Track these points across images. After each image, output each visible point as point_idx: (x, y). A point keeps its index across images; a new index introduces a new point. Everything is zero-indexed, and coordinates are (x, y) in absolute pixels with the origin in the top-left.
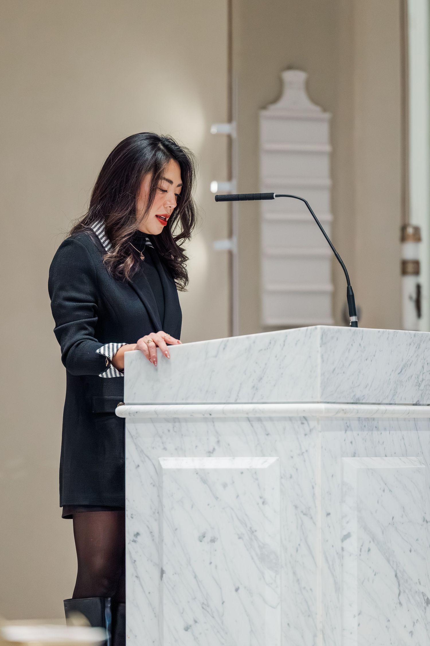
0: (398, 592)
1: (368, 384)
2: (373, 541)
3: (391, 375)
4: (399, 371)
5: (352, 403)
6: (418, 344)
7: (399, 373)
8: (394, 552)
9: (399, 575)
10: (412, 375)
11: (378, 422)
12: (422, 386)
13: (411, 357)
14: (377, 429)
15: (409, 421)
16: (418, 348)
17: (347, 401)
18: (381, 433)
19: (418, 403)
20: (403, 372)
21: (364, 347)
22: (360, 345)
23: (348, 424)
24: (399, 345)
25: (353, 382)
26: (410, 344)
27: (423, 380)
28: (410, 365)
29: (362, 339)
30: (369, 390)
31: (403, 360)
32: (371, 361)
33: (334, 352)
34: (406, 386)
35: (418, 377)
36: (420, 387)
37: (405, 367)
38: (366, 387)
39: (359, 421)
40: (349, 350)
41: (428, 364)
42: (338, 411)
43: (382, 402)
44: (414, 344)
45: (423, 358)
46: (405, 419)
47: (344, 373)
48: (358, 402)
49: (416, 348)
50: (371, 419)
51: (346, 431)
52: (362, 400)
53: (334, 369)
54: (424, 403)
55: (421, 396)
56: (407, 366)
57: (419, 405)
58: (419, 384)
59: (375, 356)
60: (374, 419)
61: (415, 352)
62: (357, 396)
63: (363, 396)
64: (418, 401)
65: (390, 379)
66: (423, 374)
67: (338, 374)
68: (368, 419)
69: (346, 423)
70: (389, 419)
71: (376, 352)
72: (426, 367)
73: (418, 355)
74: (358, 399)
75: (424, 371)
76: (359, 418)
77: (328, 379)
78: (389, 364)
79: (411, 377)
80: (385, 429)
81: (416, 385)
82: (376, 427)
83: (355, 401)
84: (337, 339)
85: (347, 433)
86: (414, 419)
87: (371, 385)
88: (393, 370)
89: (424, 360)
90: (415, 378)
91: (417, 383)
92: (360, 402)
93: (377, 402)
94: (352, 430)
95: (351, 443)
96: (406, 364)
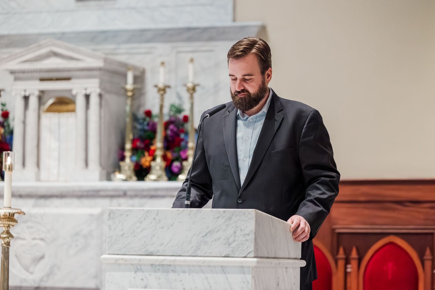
1: (163, 243)
3: (192, 237)
4: (204, 234)
6: (228, 217)
7: (203, 237)
11: (175, 268)
12: (234, 245)
13: (219, 226)
14: (174, 272)
15: (215, 267)
16: (229, 220)
17: (137, 254)
18: (179, 275)
19: (227, 256)
20: (208, 235)
21: (159, 220)
22: (154, 219)
23: (139, 268)
24: (203, 218)
25: (145, 242)
26: (218, 218)
27: (234, 241)
28: (218, 231)
29: (157, 215)
30: (165, 247)
31: (208, 228)
32: (168, 229)
33: (123, 224)
34: (211, 245)
35: (227, 239)
36: (230, 245)
37: (211, 232)
38: (161, 245)
39: (152, 266)
40: (141, 223)
41: (241, 230)
42: (117, 260)
43: (180, 255)
44: (224, 217)
45: (236, 226)
46: (209, 266)
47: (134, 236)
48: (151, 254)
49: (226, 220)
50: (167, 265)
51: (136, 272)
52: (156, 253)
53: (123, 234)
54: (236, 256)
55: (232, 251)
56: (214, 231)
57: (228, 257)
58: (230, 243)
59: (172, 225)
60: (170, 265)
61: (225, 222)
62: (150, 251)
63: (158, 251)
64: (228, 254)
65: (191, 240)
66: (235, 237)
67: (127, 237)
68: (163, 265)
69: (137, 267)
70: (189, 266)
71: (174, 223)
72: (238, 233)
73: (228, 225)
74: (152, 252)
75: (236, 235)
76: (152, 264)
77: (115, 240)
78: (190, 231)
79: (219, 239)
80: (184, 272)
81: (225, 244)
82: (172, 271)
83: (147, 253)
84: (127, 215)
85: (138, 273)
86: (222, 266)
87: (168, 244)
88: (195, 235)
89: (237, 227)
90: (224, 239)
91: (226, 243)
92: (154, 254)
93: (174, 255)
94: (143, 271)
95: (142, 279)
96: (212, 230)
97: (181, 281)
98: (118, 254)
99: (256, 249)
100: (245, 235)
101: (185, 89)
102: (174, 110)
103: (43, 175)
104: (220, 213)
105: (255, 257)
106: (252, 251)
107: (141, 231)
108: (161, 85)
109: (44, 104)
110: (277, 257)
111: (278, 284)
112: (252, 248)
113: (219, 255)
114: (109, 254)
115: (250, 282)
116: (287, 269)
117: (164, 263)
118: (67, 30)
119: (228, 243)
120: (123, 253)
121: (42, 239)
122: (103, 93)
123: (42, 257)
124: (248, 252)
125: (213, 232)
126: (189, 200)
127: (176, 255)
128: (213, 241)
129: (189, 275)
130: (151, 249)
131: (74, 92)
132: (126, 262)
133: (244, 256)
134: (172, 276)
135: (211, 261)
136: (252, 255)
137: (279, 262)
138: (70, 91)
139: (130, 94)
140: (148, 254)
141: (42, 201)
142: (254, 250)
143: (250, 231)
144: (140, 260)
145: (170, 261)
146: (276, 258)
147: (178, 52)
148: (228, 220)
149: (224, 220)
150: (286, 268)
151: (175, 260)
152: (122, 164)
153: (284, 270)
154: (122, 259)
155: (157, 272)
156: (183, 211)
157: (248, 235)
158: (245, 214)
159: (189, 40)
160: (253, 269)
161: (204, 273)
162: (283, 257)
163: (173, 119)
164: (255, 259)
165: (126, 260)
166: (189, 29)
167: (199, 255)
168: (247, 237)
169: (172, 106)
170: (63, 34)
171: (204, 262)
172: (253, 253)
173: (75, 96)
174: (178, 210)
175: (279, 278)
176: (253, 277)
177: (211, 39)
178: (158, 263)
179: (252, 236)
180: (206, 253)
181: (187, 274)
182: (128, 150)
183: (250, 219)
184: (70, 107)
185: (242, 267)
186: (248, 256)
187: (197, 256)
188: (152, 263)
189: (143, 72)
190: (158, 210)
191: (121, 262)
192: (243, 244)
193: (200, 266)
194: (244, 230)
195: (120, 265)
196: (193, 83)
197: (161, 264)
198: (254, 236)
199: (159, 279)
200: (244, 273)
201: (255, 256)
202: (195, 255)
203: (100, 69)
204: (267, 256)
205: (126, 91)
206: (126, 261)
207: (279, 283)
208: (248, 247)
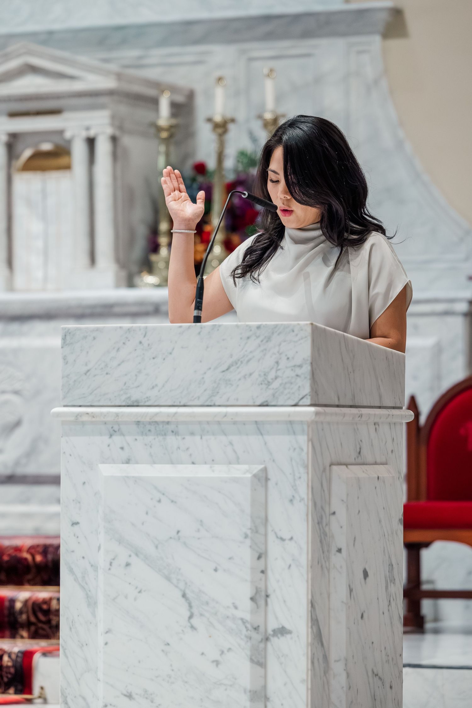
0: (188, 614)
1: (156, 385)
2: (137, 555)
3: (205, 373)
4: (225, 367)
5: (128, 406)
6: (265, 337)
7: (224, 371)
8: (180, 569)
9: (189, 595)
10: (253, 373)
11: (177, 426)
12: (276, 384)
13: (251, 352)
14: (175, 434)
15: (244, 424)
16: (267, 341)
17: (113, 404)
18: (184, 438)
19: (265, 404)
20: (231, 369)
21: (149, 345)
22: (141, 343)
23: (116, 428)
24: (223, 340)
25: (125, 384)
26: (248, 338)
27: (276, 378)
28: (248, 361)
29: (145, 336)
30: (159, 391)
31: (231, 356)
32: (164, 359)
33: (88, 352)
34: (238, 386)
35: (265, 375)
36: (269, 385)
37: (237, 364)
38: (153, 388)
39: (138, 425)
40: (118, 350)
41: (288, 358)
42: (78, 415)
43: (185, 404)
44: (258, 337)
45: (278, 352)
46: (235, 423)
47: (107, 374)
48: (135, 404)
49: (262, 341)
50: (163, 422)
51: (111, 436)
52: (145, 402)
53: (88, 371)
54: (279, 403)
55: (274, 395)
56: (242, 362)
57: (267, 406)
58: (269, 382)
59: (171, 353)
60: (168, 423)
61: (260, 346)
62: (133, 398)
63: (147, 398)
64: (267, 401)
65: (203, 378)
66: (277, 370)
67: (95, 376)
68: (156, 423)
69: (112, 428)
70: (200, 423)
71: (173, 349)
72: (283, 363)
73: (265, 349)
74: (137, 401)
75: (279, 367)
76: (138, 422)
77: (75, 381)
78: (201, 361)
79: (251, 374)
80: (192, 434)
81: (261, 384)
82: (173, 432)
83: (130, 403)
84: (94, 338)
85: (114, 438)
86: (256, 422)
87: (163, 386)
88: (210, 368)
89: (281, 354)
90: (260, 375)
91: (264, 381)
92: (140, 404)
93: (175, 404)
94: (123, 434)
95: (122, 448)
96: (239, 360)
97: (188, 449)
98: (80, 406)
99: (315, 391)
100: (295, 366)
101: (259, 123)
102: (245, 160)
103: (19, 280)
104: (251, 330)
105: (312, 405)
106: (306, 395)
107: (119, 365)
108: (218, 118)
109: (18, 157)
110: (357, 404)
111: (360, 453)
112: (307, 389)
113: (251, 403)
114: (65, 406)
115: (305, 449)
116: (377, 426)
117: (157, 419)
118: (57, 26)
119: (266, 382)
120: (89, 404)
121: (16, 392)
122: (118, 133)
123: (18, 424)
124: (301, 397)
125: (239, 363)
126: (200, 308)
127: (179, 404)
128: (240, 379)
129: (201, 438)
130: (136, 395)
131: (68, 135)
132: (94, 419)
133: (293, 403)
134: (171, 440)
135: (237, 414)
136: (308, 401)
137: (360, 413)
138: (61, 132)
139: (164, 135)
140: (132, 404)
141: (15, 327)
142: (310, 392)
143: (304, 359)
144: (117, 415)
145: (168, 415)
146: (356, 406)
147: (251, 59)
148: (264, 341)
149: (258, 341)
150: (375, 424)
151: (176, 413)
152: (154, 258)
153: (372, 428)
154: (88, 414)
155: (146, 435)
156: (189, 327)
157: (300, 366)
158: (293, 331)
159: (269, 36)
160: (308, 426)
161: (225, 434)
162: (369, 405)
163: (243, 177)
164: (312, 409)
165: (93, 415)
166: (268, 18)
167: (217, 404)
168: (299, 371)
169: (242, 154)
170: (51, 33)
171: (225, 415)
172: (309, 397)
173: (69, 142)
174: (181, 327)
175: (361, 441)
176: (310, 440)
177: (307, 34)
178: (148, 419)
179: (307, 368)
180: (228, 400)
181: (198, 438)
182: (164, 233)
183: (302, 339)
184: (62, 161)
185: (291, 423)
186: (301, 403)
187: (214, 406)
188: (137, 420)
189: (191, 95)
190: (146, 328)
191: (85, 418)
192: (291, 383)
193: (219, 423)
194: (293, 358)
195: (83, 423)
196: (273, 112)
197: (153, 420)
198: (309, 368)
199: (151, 447)
200: (294, 433)
201: (313, 403)
202: (210, 404)
203: (111, 93)
204: (337, 403)
205: (159, 129)
206: (94, 417)
207: (361, 450)
208: (299, 387)
